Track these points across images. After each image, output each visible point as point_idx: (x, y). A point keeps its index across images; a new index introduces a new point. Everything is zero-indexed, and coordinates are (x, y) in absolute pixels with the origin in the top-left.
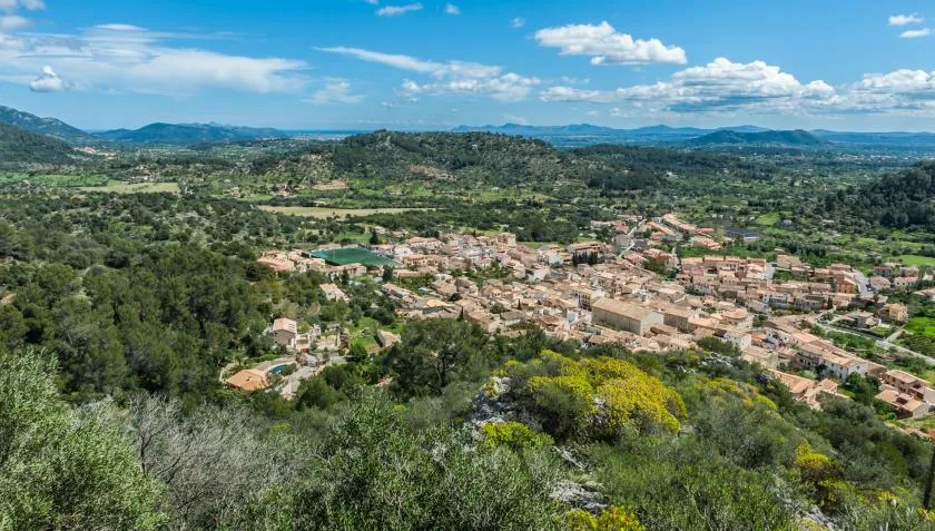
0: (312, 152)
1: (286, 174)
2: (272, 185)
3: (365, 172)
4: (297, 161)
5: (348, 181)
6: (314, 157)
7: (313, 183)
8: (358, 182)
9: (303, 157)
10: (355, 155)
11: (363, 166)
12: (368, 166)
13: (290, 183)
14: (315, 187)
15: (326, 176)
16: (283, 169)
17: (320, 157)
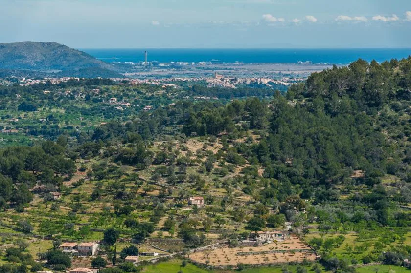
0: (188, 132)
1: (97, 208)
2: (46, 246)
3: (376, 202)
4: (136, 160)
5: (314, 235)
6: (194, 145)
7: (188, 239)
8: (350, 238)
9: (156, 147)
10: (343, 141)
11: (369, 181)
12: (387, 181)
13: (110, 238)
14: (197, 256)
15: (237, 217)
16: (88, 189)
17: (215, 148)
